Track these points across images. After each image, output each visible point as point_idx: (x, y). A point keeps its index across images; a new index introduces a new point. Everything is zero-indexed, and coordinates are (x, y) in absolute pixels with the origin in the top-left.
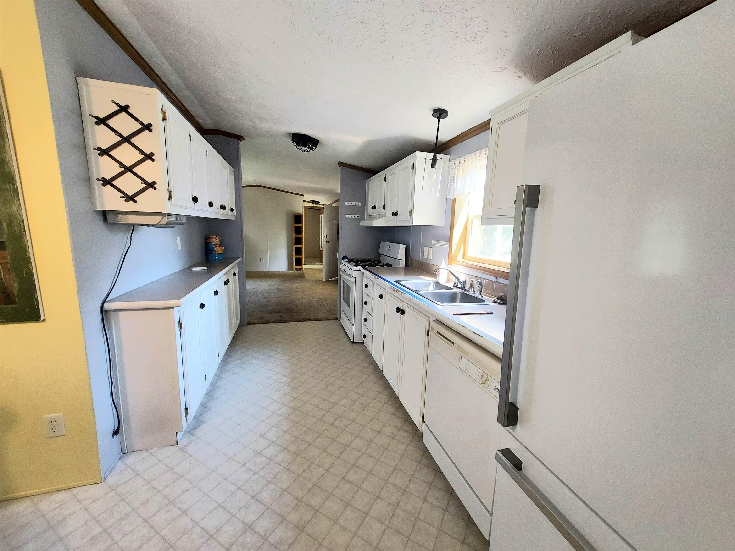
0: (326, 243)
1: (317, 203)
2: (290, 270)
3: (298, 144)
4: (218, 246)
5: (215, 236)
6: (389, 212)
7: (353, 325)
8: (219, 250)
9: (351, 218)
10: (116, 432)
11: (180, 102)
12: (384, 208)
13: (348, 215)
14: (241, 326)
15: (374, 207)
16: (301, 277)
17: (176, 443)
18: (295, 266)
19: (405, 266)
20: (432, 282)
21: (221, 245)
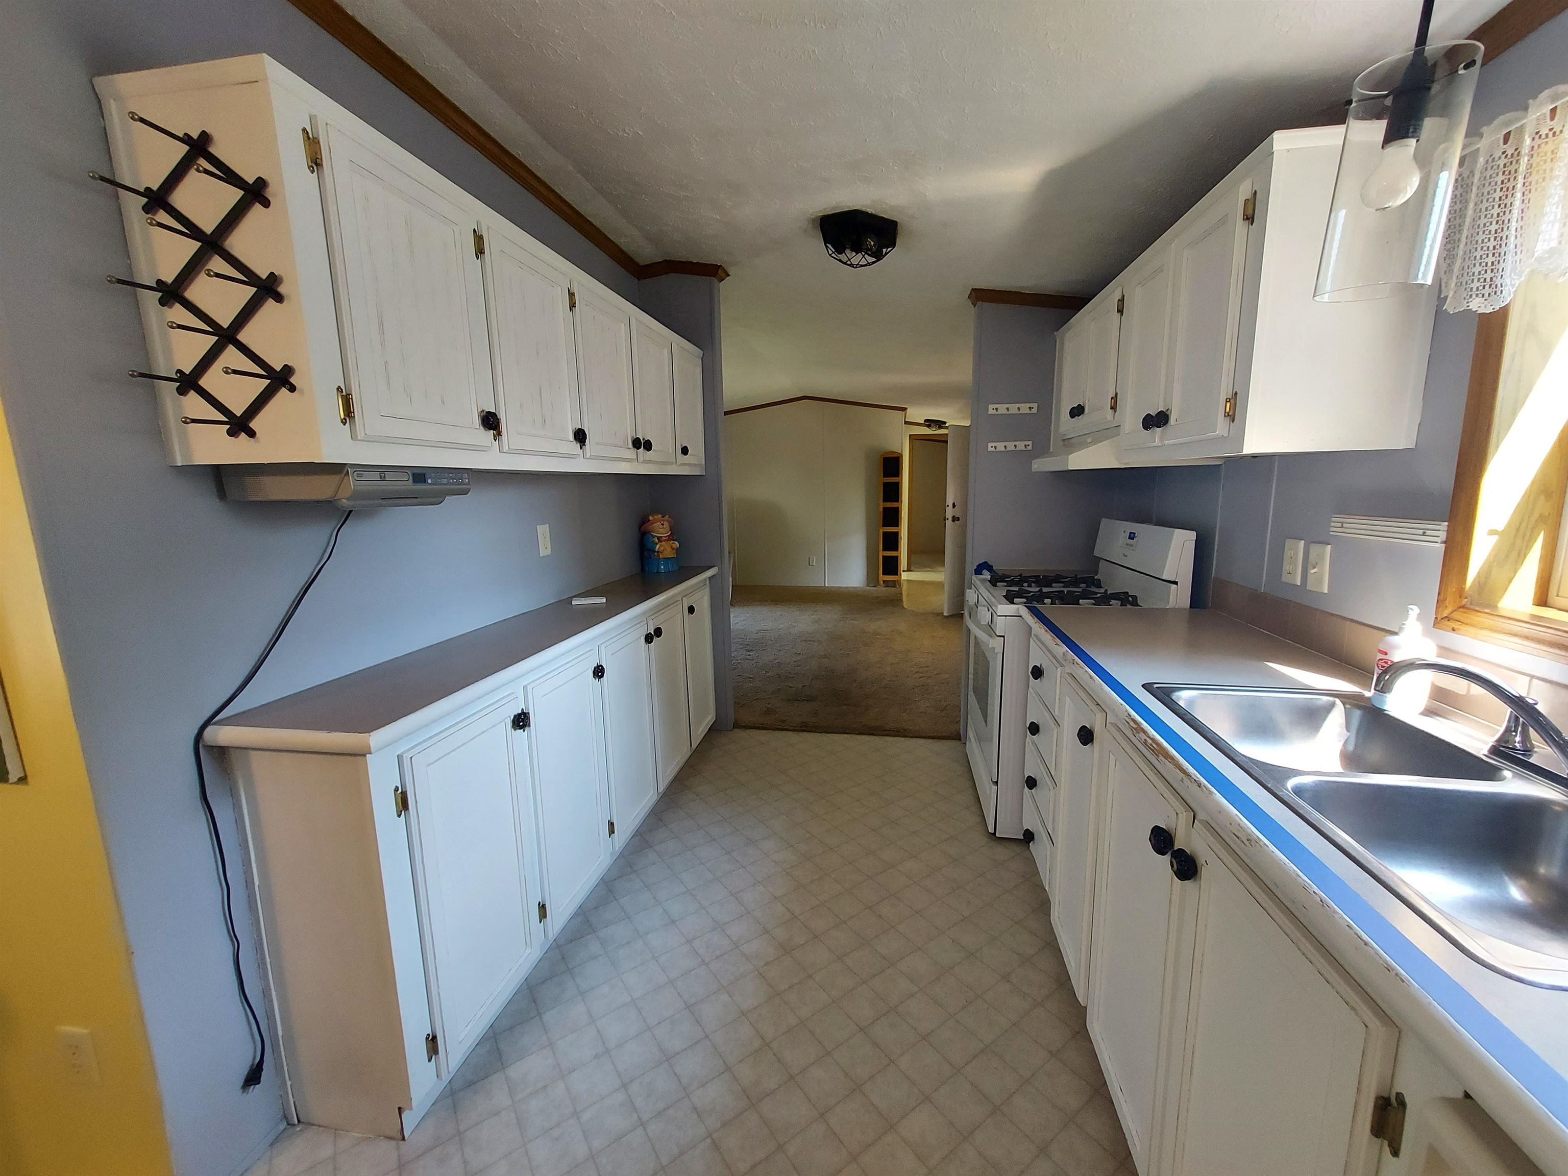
0: (953, 521)
1: (940, 424)
2: (872, 585)
3: (840, 250)
4: (665, 540)
5: (660, 516)
6: (1131, 418)
7: (997, 783)
8: (666, 549)
9: (1006, 452)
10: (253, 1077)
11: (553, 191)
12: (1114, 408)
13: (994, 444)
14: (713, 730)
15: (1077, 412)
16: (894, 602)
17: (401, 1137)
18: (883, 574)
19: (1191, 607)
20: (1338, 701)
21: (671, 538)
